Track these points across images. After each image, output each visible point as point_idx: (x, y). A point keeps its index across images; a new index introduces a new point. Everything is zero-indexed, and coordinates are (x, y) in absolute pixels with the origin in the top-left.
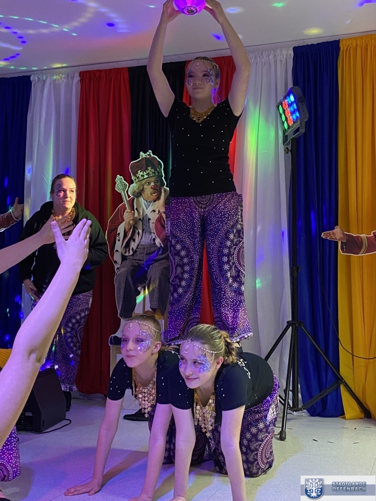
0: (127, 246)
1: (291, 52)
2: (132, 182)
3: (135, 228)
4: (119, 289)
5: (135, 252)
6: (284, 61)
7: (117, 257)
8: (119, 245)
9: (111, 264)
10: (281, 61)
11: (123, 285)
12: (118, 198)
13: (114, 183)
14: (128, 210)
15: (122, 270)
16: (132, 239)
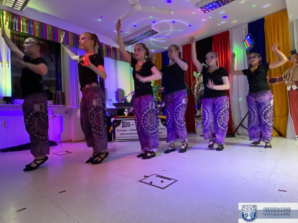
0: (198, 90)
1: (247, 25)
2: (198, 73)
3: (200, 85)
4: (196, 102)
5: (200, 92)
6: (245, 28)
7: (195, 94)
8: (195, 91)
9: (193, 96)
10: (244, 29)
11: (197, 101)
12: (194, 78)
13: (193, 74)
14: (197, 81)
15: (197, 97)
16: (199, 88)
